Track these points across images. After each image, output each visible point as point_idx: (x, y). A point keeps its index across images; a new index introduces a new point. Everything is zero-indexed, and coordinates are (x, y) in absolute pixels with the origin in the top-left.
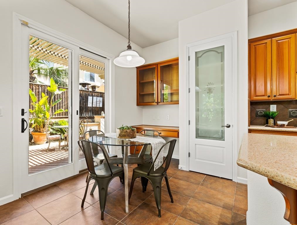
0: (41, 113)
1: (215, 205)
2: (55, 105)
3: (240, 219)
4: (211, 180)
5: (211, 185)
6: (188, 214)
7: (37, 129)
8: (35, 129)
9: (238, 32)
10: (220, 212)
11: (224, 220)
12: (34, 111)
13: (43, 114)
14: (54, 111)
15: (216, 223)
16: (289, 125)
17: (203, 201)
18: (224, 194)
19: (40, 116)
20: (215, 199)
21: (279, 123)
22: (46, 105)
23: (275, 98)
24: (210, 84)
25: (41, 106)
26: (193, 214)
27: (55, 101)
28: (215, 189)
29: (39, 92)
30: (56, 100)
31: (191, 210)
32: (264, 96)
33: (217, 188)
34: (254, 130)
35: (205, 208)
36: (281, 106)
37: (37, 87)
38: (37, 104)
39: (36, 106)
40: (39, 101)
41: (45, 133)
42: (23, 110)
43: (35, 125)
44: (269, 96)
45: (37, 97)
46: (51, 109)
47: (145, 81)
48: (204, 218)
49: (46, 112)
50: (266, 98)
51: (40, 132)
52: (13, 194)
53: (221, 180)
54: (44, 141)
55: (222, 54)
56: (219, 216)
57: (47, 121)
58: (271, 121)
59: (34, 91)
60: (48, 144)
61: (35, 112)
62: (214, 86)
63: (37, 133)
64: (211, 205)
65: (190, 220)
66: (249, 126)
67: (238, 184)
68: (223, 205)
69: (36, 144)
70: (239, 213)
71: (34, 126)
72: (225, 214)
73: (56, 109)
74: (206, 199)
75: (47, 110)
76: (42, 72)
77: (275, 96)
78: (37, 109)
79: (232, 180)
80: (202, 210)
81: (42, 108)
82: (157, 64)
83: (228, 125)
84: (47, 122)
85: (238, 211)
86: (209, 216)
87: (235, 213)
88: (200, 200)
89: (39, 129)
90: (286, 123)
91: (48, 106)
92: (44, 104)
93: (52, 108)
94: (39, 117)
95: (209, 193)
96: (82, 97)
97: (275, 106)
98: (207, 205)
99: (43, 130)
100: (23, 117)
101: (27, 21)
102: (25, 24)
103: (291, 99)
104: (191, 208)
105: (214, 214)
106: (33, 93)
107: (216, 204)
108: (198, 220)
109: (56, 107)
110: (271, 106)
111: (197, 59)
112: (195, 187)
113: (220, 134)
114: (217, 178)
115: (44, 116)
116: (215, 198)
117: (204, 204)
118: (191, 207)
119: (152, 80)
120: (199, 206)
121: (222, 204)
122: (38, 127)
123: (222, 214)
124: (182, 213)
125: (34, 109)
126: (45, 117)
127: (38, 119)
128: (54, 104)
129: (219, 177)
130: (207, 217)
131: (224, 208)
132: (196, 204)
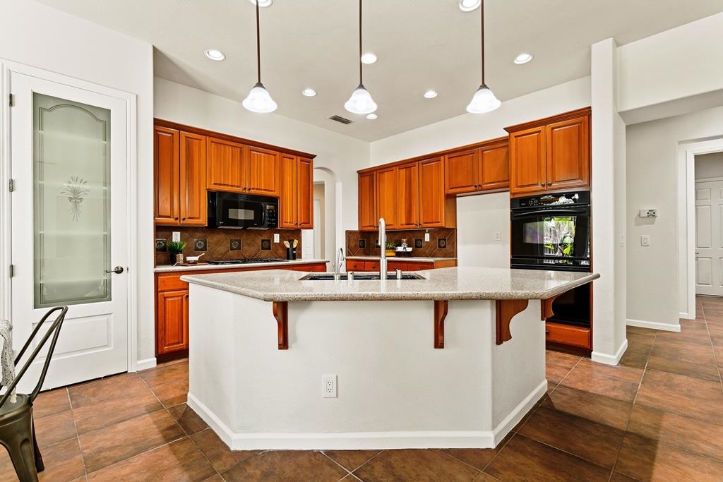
1: (135, 417)
3: (181, 411)
4: (87, 390)
5: (98, 397)
6: (102, 460)
9: (137, 97)
10: (151, 421)
11: (165, 425)
15: (158, 434)
16: (201, 261)
17: (107, 426)
18: (132, 397)
20: (127, 411)
21: (189, 259)
23: (184, 222)
26: (109, 453)
28: (111, 399)
31: (100, 451)
32: (169, 217)
33: (113, 395)
34: (163, 273)
35: (123, 431)
36: (186, 234)
44: (177, 219)
48: (135, 443)
50: (171, 220)
53: (109, 381)
55: (106, 125)
56: (154, 426)
58: (180, 257)
62: (86, 187)
64: (128, 421)
65: (116, 462)
66: (155, 267)
67: (140, 373)
68: (147, 410)
70: (175, 405)
72: (159, 418)
74: (111, 420)
77: (184, 219)
79: (126, 372)
80: (119, 437)
83: (117, 267)
85: (171, 403)
86: (141, 435)
87: (170, 409)
88: (102, 428)
90: (196, 258)
95: (105, 409)
97: (179, 233)
98: (121, 426)
103: (201, 224)
104: (98, 448)
105: (145, 428)
107: (135, 415)
108: (128, 453)
110: (174, 233)
111: (38, 112)
112: (66, 417)
113: (101, 288)
114: (97, 381)
116: (124, 411)
117: (114, 428)
118: (96, 447)
120: (108, 436)
121: (143, 410)
123: (155, 420)
124: (87, 468)
129: (100, 378)
130: (138, 439)
131: (149, 412)
132: (98, 438)
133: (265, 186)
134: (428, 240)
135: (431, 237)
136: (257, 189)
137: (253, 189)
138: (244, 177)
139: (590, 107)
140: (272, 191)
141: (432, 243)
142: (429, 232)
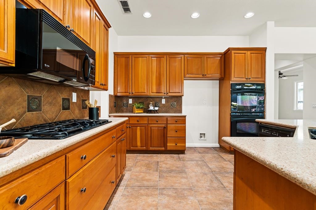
134: (164, 103)
135: (166, 101)
139: (266, 48)
141: (167, 104)
142: (165, 98)
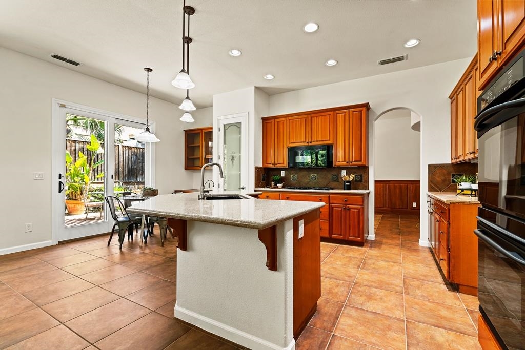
0: (78, 176)
2: (98, 167)
7: (72, 195)
8: (70, 196)
9: (249, 113)
12: (68, 174)
13: (80, 178)
14: (96, 174)
19: (76, 180)
21: (278, 185)
22: (84, 167)
23: (277, 166)
24: (233, 153)
25: (77, 168)
27: (98, 161)
29: (75, 150)
30: (100, 160)
32: (270, 164)
36: (287, 172)
37: (72, 143)
38: (73, 166)
39: (72, 168)
40: (75, 161)
41: (83, 201)
42: (60, 175)
43: (70, 191)
44: (273, 164)
45: (73, 156)
46: (91, 171)
47: (195, 145)
49: (85, 175)
51: (76, 200)
52: (51, 239)
54: (81, 211)
55: (240, 128)
57: (85, 186)
58: (272, 184)
59: (69, 148)
60: (86, 214)
61: (71, 175)
62: (235, 155)
63: (72, 201)
69: (71, 215)
71: (68, 193)
73: (99, 172)
75: (86, 173)
76: (81, 122)
78: (72, 171)
81: (79, 171)
82: (202, 129)
83: (243, 187)
84: (87, 188)
89: (76, 196)
91: (88, 167)
92: (83, 166)
93: (94, 170)
94: (75, 182)
96: (136, 156)
97: (284, 171)
99: (80, 198)
100: (60, 180)
101: (64, 103)
102: (63, 106)
103: (284, 166)
106: (68, 152)
109: (100, 169)
111: (225, 130)
115: (82, 180)
119: (198, 145)
122: (74, 194)
125: (68, 171)
126: (83, 182)
127: (74, 184)
128: (97, 165)
133: (322, 138)
136: (316, 141)
137: (314, 141)
138: (307, 136)
140: (327, 140)
